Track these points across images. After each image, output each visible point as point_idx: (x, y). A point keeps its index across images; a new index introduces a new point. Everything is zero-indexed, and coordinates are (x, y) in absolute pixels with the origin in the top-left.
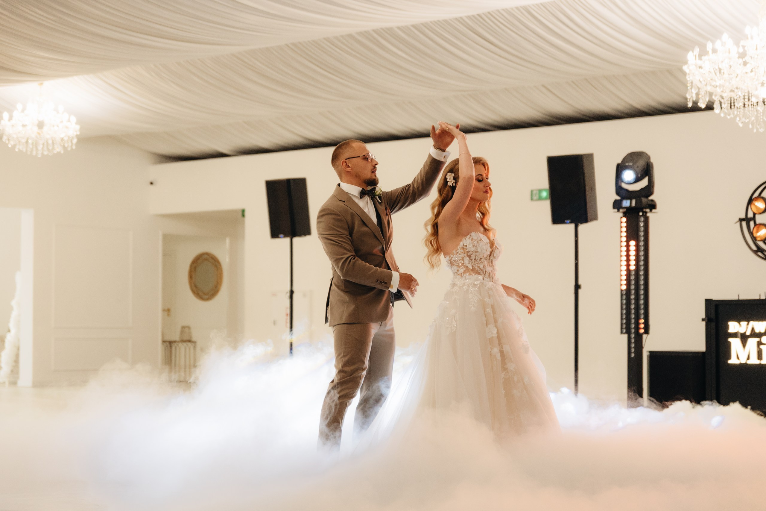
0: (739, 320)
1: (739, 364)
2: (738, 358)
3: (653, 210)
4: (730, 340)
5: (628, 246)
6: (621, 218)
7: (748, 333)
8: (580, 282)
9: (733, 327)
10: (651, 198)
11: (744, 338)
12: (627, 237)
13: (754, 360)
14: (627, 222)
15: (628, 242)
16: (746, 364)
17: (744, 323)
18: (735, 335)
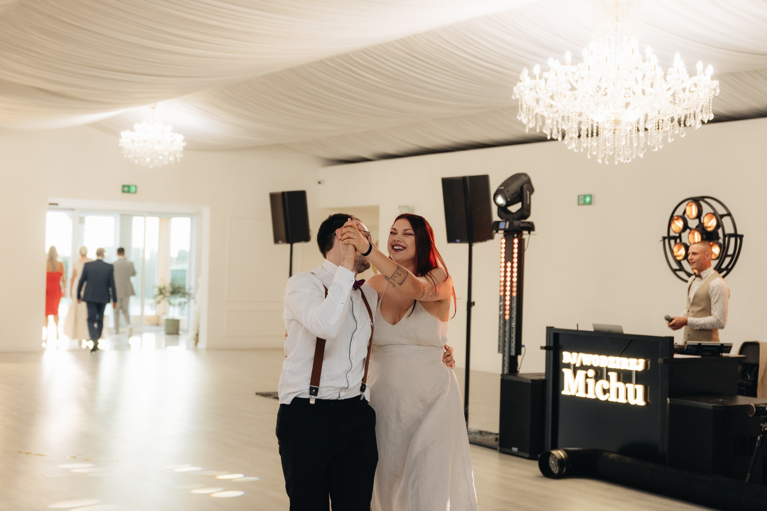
0: (571, 350)
1: (570, 396)
2: (570, 390)
3: (532, 232)
4: (564, 370)
5: (506, 267)
6: (502, 239)
7: (578, 365)
8: (473, 300)
9: (567, 357)
10: (529, 220)
11: (575, 369)
12: (505, 257)
13: (581, 394)
14: (506, 243)
15: (506, 262)
16: (574, 396)
17: (574, 354)
18: (568, 366)
